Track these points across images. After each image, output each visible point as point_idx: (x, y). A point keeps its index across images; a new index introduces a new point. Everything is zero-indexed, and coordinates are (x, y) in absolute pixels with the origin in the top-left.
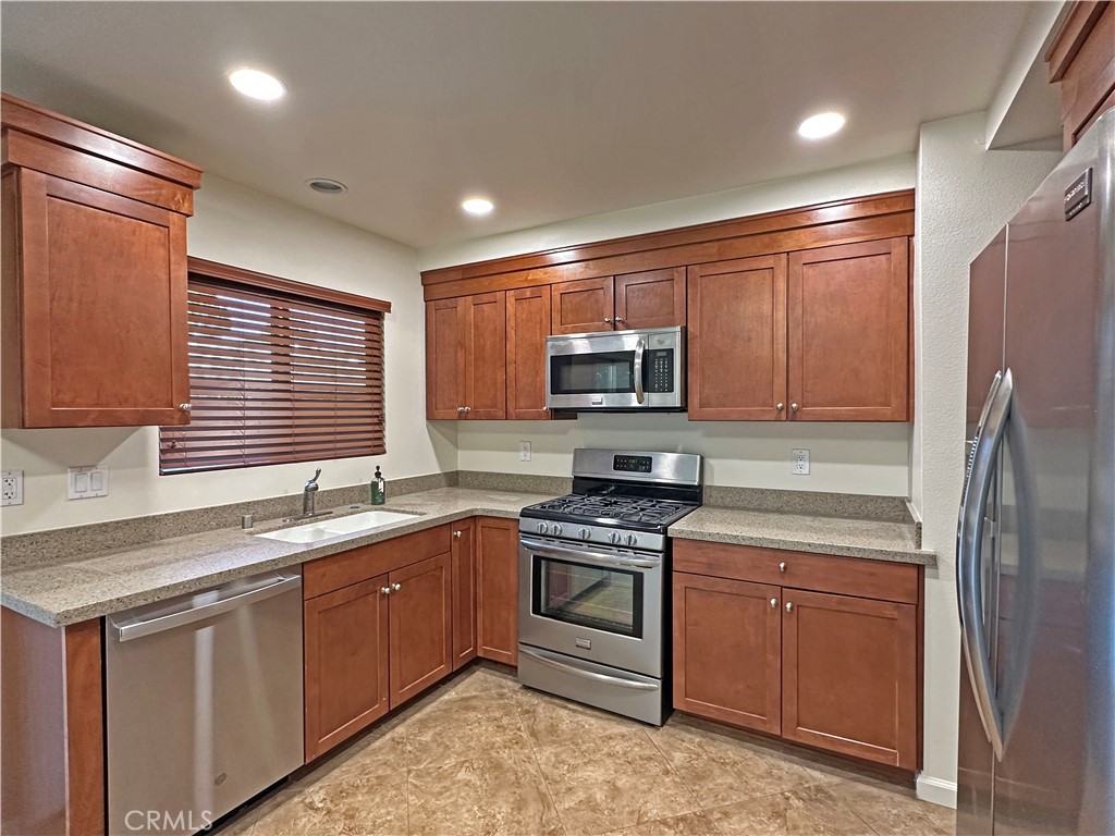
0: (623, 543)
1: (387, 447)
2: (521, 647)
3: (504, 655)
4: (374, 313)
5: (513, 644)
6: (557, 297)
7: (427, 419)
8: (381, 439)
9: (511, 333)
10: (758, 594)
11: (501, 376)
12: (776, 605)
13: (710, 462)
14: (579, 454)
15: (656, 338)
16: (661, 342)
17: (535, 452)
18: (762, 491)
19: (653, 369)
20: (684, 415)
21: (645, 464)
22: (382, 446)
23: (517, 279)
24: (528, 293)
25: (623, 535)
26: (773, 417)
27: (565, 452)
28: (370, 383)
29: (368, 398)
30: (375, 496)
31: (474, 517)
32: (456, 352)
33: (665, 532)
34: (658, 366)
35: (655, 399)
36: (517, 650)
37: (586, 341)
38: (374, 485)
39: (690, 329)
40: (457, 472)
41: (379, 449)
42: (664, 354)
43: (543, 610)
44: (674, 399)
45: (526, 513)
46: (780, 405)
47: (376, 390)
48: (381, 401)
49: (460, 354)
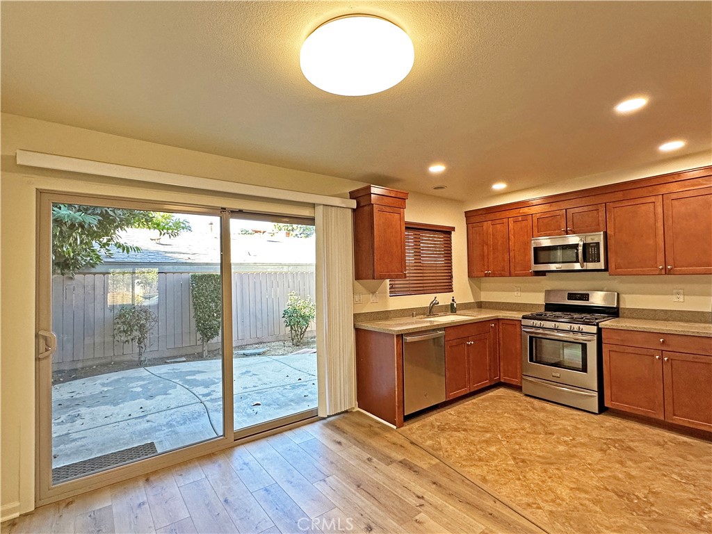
0: (576, 330)
1: (454, 289)
2: (524, 377)
3: (515, 381)
4: (447, 232)
5: (519, 375)
6: (535, 219)
7: (469, 276)
8: (451, 285)
9: (512, 237)
10: (650, 354)
11: (507, 257)
12: (659, 358)
13: (622, 296)
14: (548, 293)
15: (590, 237)
16: (592, 239)
17: (523, 292)
18: (655, 310)
19: (589, 252)
20: (607, 273)
21: (585, 297)
22: (451, 288)
23: (514, 213)
24: (520, 219)
25: (576, 327)
26: (658, 272)
27: (540, 292)
28: (446, 262)
29: (446, 268)
30: (452, 309)
31: (498, 319)
32: (483, 246)
33: (597, 325)
34: (591, 251)
35: (590, 266)
36: (522, 378)
37: (549, 240)
38: (452, 305)
39: (608, 232)
40: (481, 302)
41: (451, 290)
42: (595, 245)
43: (534, 360)
44: (601, 265)
45: (524, 317)
46: (661, 267)
47: (449, 265)
48: (451, 269)
49: (485, 248)
